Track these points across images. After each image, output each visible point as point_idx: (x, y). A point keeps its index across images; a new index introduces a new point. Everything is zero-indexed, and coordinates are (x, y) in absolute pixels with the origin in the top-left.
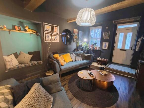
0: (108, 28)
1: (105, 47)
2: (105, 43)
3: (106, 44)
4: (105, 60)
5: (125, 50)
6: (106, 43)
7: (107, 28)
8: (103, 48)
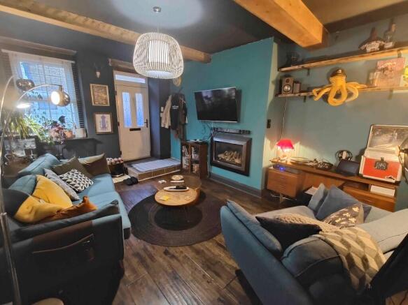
0: (100, 76)
1: (104, 127)
2: (101, 115)
3: (103, 118)
4: (119, 161)
5: (139, 129)
6: (105, 115)
7: (98, 74)
8: (100, 130)
